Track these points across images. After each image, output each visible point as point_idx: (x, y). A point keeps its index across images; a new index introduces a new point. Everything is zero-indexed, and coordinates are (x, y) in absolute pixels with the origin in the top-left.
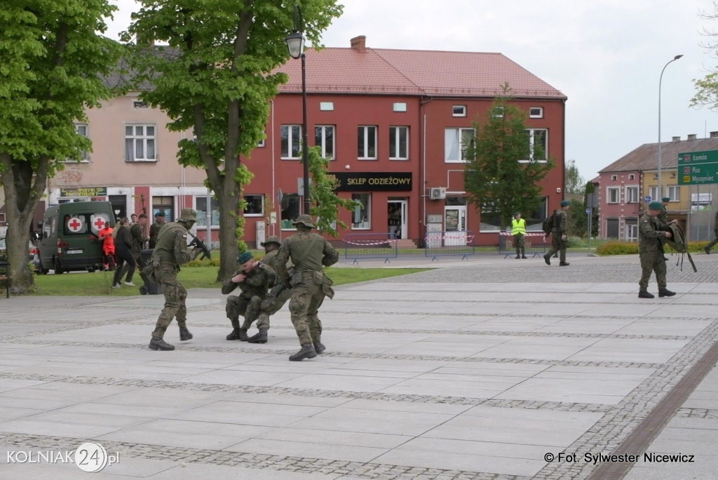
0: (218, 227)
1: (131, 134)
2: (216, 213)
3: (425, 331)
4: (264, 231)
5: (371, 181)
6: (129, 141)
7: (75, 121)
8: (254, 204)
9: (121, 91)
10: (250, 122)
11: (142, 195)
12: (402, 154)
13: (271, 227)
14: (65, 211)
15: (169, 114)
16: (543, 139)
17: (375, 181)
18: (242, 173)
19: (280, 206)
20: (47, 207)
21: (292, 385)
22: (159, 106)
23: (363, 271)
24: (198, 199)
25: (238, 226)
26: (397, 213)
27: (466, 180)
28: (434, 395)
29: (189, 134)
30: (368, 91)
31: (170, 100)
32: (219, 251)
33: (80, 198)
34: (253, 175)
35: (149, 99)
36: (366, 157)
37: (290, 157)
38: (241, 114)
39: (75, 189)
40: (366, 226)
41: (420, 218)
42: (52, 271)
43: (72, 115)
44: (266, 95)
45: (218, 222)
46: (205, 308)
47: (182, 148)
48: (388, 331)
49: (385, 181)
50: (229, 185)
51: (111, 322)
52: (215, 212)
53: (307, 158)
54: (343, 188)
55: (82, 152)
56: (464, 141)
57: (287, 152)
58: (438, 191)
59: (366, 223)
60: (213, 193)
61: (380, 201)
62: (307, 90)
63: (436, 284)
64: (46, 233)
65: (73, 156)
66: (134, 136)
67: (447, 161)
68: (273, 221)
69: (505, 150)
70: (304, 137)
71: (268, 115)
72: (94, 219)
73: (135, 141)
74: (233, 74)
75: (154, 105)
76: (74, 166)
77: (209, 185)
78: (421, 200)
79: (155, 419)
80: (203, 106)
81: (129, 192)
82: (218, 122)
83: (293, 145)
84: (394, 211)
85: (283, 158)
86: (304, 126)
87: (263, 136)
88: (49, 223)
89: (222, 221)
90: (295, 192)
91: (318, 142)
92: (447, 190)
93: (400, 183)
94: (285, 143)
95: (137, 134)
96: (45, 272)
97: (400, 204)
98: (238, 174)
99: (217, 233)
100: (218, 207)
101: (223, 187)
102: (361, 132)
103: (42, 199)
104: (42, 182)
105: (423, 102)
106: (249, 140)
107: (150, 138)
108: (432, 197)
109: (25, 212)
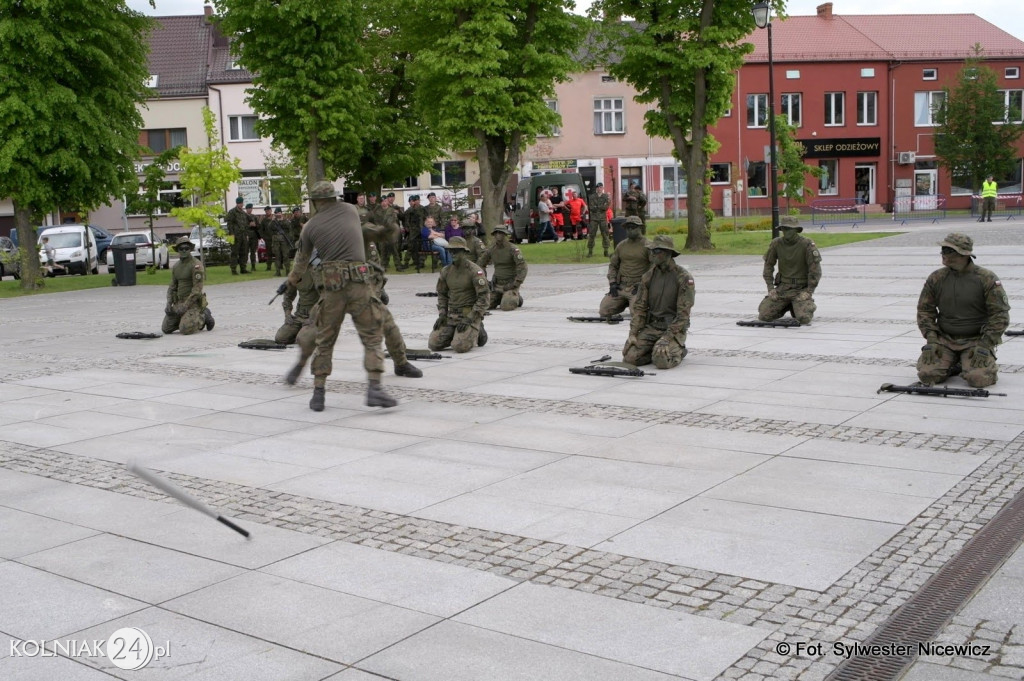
0: (686, 195)
1: (600, 107)
2: (684, 183)
3: (895, 295)
4: (730, 199)
5: (839, 148)
6: (598, 115)
7: (545, 97)
8: (721, 173)
9: (590, 67)
10: (715, 92)
11: (611, 167)
12: (870, 119)
13: (738, 195)
14: (537, 184)
15: (635, 86)
16: (1019, 99)
17: (842, 147)
18: (708, 143)
19: (746, 174)
20: (520, 180)
21: (762, 349)
22: (626, 79)
23: (831, 236)
24: (665, 169)
25: (705, 194)
26: (864, 178)
27: (936, 145)
28: (905, 358)
29: (654, 105)
30: (835, 58)
31: (637, 72)
32: (686, 219)
33: (551, 170)
34: (720, 145)
35: (618, 72)
36: (833, 124)
38: (707, 84)
39: (546, 162)
40: (833, 192)
41: (889, 181)
42: (525, 241)
43: (542, 92)
44: (732, 65)
45: (685, 191)
47: (647, 120)
48: (857, 295)
49: (853, 147)
50: (696, 154)
51: (583, 289)
52: (682, 180)
53: (773, 125)
54: (810, 154)
55: (553, 126)
56: (934, 106)
57: (753, 121)
58: (908, 156)
59: (833, 189)
60: (680, 163)
61: (847, 167)
62: (774, 59)
63: (904, 248)
64: (519, 204)
65: (544, 131)
66: (603, 109)
67: (916, 125)
68: (740, 189)
69: (977, 112)
70: (771, 106)
71: (734, 85)
72: (565, 190)
73: (603, 115)
74: (698, 46)
75: (621, 78)
76: (545, 140)
77: (677, 155)
78: (889, 164)
80: (669, 78)
81: (598, 164)
82: (684, 92)
83: (759, 113)
84: (862, 176)
85: (749, 127)
86: (771, 95)
87: (729, 105)
88: (522, 195)
89: (689, 190)
90: (762, 160)
91: (784, 110)
92: (917, 154)
93: (868, 148)
94: (751, 113)
95: (605, 108)
96: (519, 241)
97: (868, 169)
98: (704, 143)
99: (685, 202)
100: (686, 176)
101: (690, 157)
102: (828, 99)
103: (515, 172)
104: (515, 156)
105: (892, 67)
106: (715, 110)
107: (618, 110)
108: (901, 162)
109: (499, 185)
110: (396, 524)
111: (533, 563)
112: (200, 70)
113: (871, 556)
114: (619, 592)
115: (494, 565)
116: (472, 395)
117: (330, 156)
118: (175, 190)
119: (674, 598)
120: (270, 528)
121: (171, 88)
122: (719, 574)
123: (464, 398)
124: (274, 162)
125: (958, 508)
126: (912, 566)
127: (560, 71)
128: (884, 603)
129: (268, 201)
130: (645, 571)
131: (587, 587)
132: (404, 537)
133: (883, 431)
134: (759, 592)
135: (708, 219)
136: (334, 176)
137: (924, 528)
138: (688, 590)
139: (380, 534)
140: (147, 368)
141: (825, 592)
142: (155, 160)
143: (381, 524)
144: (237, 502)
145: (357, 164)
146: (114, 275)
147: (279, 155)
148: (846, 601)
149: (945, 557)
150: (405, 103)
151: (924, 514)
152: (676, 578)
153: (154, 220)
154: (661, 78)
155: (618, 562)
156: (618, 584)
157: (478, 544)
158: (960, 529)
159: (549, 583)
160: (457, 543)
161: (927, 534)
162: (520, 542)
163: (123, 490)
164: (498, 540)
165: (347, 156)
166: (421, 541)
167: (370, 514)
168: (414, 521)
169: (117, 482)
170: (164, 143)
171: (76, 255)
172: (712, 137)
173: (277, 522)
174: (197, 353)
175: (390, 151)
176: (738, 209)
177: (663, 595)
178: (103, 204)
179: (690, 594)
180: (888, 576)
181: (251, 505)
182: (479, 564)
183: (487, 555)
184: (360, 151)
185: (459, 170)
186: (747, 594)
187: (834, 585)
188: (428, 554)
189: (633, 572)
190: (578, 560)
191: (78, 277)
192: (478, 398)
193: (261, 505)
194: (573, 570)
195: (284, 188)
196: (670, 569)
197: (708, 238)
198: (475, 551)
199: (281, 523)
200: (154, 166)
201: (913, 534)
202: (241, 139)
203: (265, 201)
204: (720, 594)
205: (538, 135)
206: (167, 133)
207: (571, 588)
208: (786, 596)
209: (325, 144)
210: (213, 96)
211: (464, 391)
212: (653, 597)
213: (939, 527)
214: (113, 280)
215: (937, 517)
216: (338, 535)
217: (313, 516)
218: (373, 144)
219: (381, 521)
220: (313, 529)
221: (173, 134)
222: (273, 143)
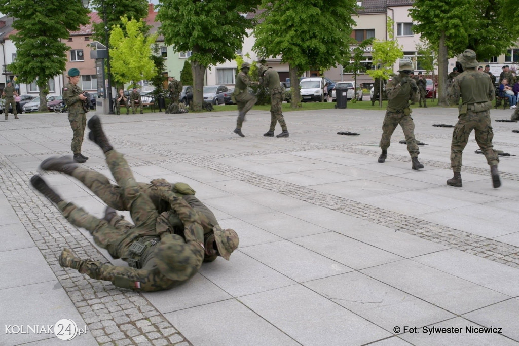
110: (485, 243)
117: (451, 44)
118: (367, 61)
120: (417, 238)
124: (420, 47)
129: (415, 68)
132: (489, 250)
136: (453, 55)
139: (476, 247)
140: (352, 150)
142: (359, 45)
143: (476, 242)
144: (399, 223)
146: (335, 103)
147: (423, 44)
150: (494, 16)
153: (357, 76)
163: (341, 211)
165: (459, 45)
166: (499, 253)
167: (470, 236)
168: (495, 242)
169: (338, 206)
170: (363, 37)
171: (317, 92)
173: (420, 235)
175: (484, 42)
178: (333, 67)
181: (406, 225)
184: (467, 41)
188: (503, 261)
191: (317, 103)
195: (424, 61)
199: (423, 236)
200: (358, 48)
202: (403, 35)
206: (365, 31)
209: (449, 37)
210: (389, 13)
214: (335, 106)
216: (453, 245)
217: (439, 234)
218: (475, 38)
219: (476, 241)
220: (439, 241)
221: (368, 32)
222: (421, 37)
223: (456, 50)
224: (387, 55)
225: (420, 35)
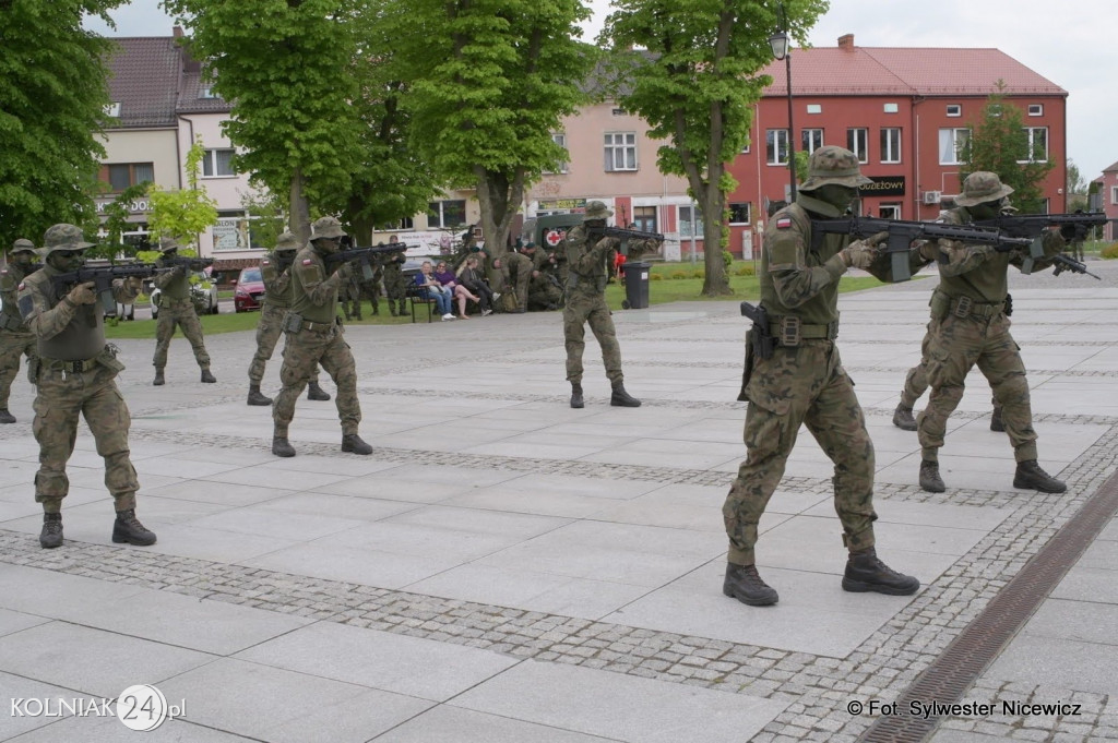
0: (702, 237)
1: (610, 142)
2: (700, 224)
4: (750, 241)
6: (609, 150)
7: (552, 130)
8: (739, 213)
9: (599, 99)
10: (731, 128)
11: (623, 205)
12: (895, 157)
13: (758, 236)
14: (544, 224)
15: (648, 120)
16: (1043, 138)
18: (726, 181)
20: (525, 220)
22: (637, 113)
24: (681, 209)
25: (722, 236)
29: (668, 141)
30: (857, 92)
31: (650, 105)
32: (703, 263)
33: (559, 210)
34: (738, 183)
35: (629, 105)
37: (777, 163)
38: (724, 119)
39: (553, 201)
43: (548, 125)
44: (750, 98)
45: (703, 233)
46: (690, 321)
47: (660, 157)
48: (881, 342)
49: (877, 186)
50: (713, 193)
52: (699, 221)
53: (793, 163)
55: (560, 162)
56: (959, 143)
57: (773, 158)
58: (933, 195)
60: (696, 202)
61: (872, 206)
62: (793, 93)
65: (549, 167)
66: (614, 145)
67: (941, 164)
69: (1002, 150)
70: (792, 142)
71: (752, 119)
73: (614, 151)
74: (713, 77)
75: (633, 111)
76: (552, 178)
77: (692, 194)
78: (914, 204)
79: (639, 439)
80: (684, 111)
82: (699, 127)
83: (780, 151)
85: (769, 164)
86: (790, 130)
87: (747, 143)
88: (528, 236)
89: (706, 231)
90: (781, 199)
91: (806, 145)
92: (942, 194)
93: (893, 187)
94: (770, 149)
95: (617, 143)
97: (892, 210)
98: (721, 181)
99: (702, 243)
100: (702, 217)
101: (707, 197)
102: (850, 134)
103: (519, 212)
104: (519, 193)
105: (915, 102)
106: (732, 146)
107: (630, 146)
108: (927, 202)
109: (502, 227)
110: (386, 601)
111: (536, 639)
112: (169, 97)
113: (893, 618)
114: (629, 667)
115: (494, 642)
116: (471, 456)
117: (315, 194)
118: (140, 232)
119: (688, 672)
120: (246, 608)
121: (135, 117)
122: (735, 644)
123: (462, 459)
124: (252, 202)
125: (982, 566)
126: (935, 629)
127: (565, 102)
128: (907, 668)
129: (246, 244)
130: (657, 643)
131: (594, 662)
132: (395, 614)
133: (907, 487)
134: (777, 661)
135: (727, 263)
137: (947, 587)
138: (702, 662)
139: (368, 611)
141: (846, 659)
142: (117, 199)
143: (369, 601)
144: (208, 581)
145: (346, 204)
147: (258, 193)
148: (867, 668)
149: (969, 617)
150: (398, 137)
151: (948, 573)
152: (689, 650)
154: (674, 112)
155: (628, 635)
156: (628, 658)
157: (476, 619)
158: (985, 587)
159: (553, 660)
160: (453, 619)
161: (951, 593)
162: (521, 616)
163: (77, 571)
164: (498, 615)
165: (334, 196)
166: (414, 618)
167: (358, 590)
168: (406, 597)
169: (70, 562)
170: (128, 180)
172: (729, 175)
173: (253, 602)
174: (165, 414)
175: (381, 190)
176: (759, 251)
177: (677, 668)
179: (704, 667)
180: (910, 640)
181: (223, 584)
182: (478, 642)
183: (486, 631)
184: (348, 188)
185: (459, 210)
186: (765, 664)
187: (855, 651)
188: (421, 633)
189: (644, 645)
190: (585, 634)
192: (476, 460)
193: (235, 583)
194: (580, 645)
195: (264, 229)
196: (683, 640)
197: (727, 283)
198: (473, 627)
199: (259, 602)
200: (115, 205)
201: (936, 594)
202: (215, 175)
203: (243, 243)
204: (736, 666)
205: (544, 172)
206: (131, 168)
207: (578, 664)
208: (806, 664)
209: (310, 180)
210: (183, 127)
211: (463, 452)
212: (664, 671)
213: (962, 586)
215: (961, 576)
216: (322, 614)
217: (295, 594)
218: (363, 182)
219: (370, 597)
220: (295, 608)
221: (138, 169)
222: (250, 180)
223: (327, 205)
224: (181, 218)
225: (248, 175)
